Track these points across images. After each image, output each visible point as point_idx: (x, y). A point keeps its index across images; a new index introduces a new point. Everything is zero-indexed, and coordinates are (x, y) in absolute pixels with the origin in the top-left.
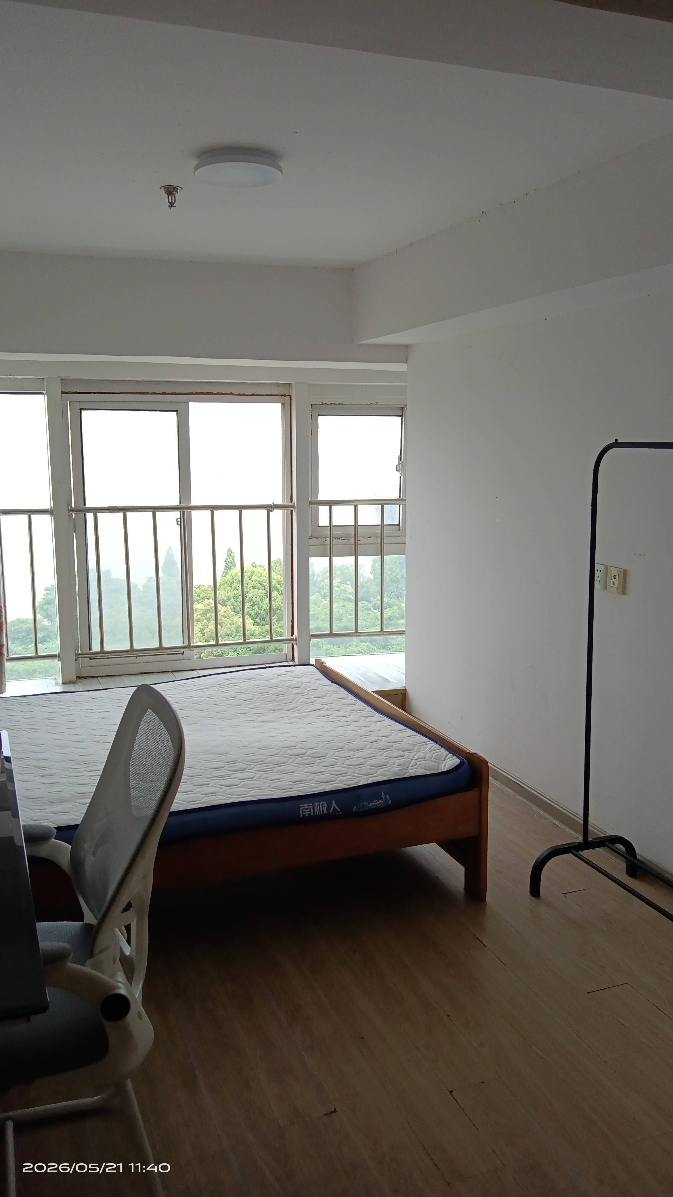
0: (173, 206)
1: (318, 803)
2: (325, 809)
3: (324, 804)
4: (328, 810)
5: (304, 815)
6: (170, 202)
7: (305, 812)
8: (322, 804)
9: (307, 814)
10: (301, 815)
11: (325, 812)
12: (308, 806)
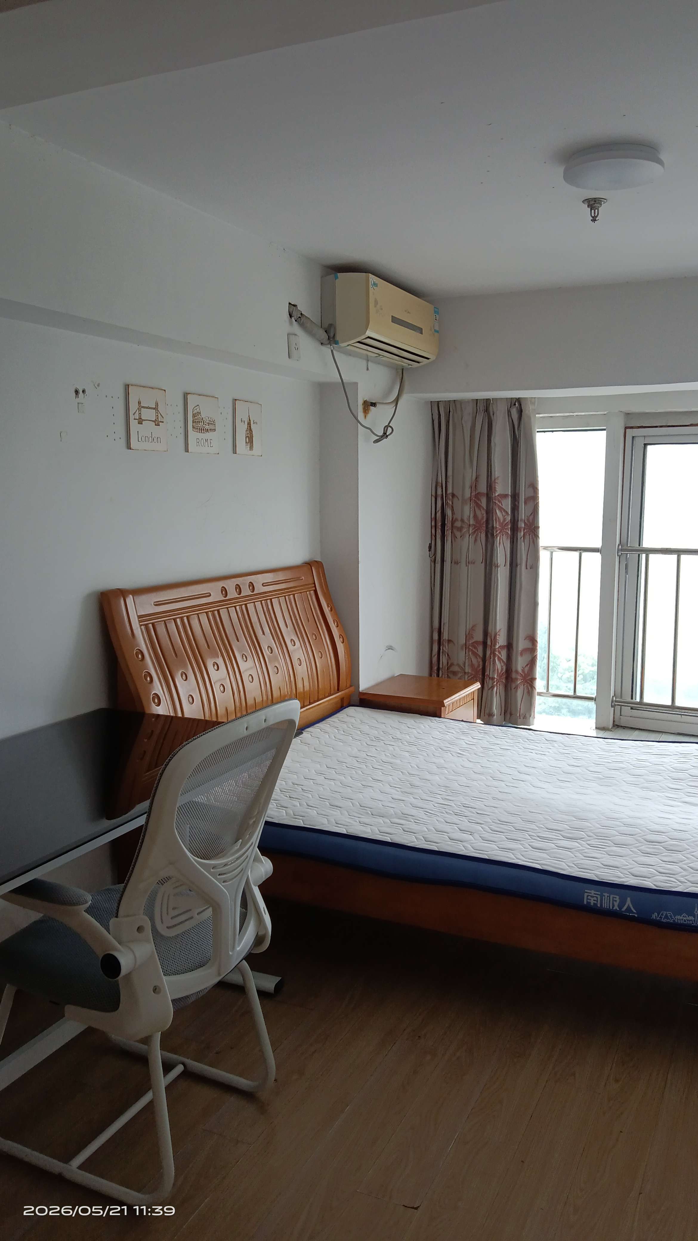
0: (595, 220)
1: (608, 895)
2: (616, 904)
3: (616, 898)
4: (620, 907)
5: (589, 903)
6: (593, 216)
7: (590, 899)
8: (613, 897)
9: (592, 902)
10: (585, 902)
11: (616, 907)
12: (595, 894)
